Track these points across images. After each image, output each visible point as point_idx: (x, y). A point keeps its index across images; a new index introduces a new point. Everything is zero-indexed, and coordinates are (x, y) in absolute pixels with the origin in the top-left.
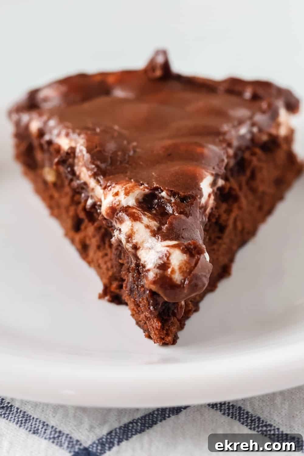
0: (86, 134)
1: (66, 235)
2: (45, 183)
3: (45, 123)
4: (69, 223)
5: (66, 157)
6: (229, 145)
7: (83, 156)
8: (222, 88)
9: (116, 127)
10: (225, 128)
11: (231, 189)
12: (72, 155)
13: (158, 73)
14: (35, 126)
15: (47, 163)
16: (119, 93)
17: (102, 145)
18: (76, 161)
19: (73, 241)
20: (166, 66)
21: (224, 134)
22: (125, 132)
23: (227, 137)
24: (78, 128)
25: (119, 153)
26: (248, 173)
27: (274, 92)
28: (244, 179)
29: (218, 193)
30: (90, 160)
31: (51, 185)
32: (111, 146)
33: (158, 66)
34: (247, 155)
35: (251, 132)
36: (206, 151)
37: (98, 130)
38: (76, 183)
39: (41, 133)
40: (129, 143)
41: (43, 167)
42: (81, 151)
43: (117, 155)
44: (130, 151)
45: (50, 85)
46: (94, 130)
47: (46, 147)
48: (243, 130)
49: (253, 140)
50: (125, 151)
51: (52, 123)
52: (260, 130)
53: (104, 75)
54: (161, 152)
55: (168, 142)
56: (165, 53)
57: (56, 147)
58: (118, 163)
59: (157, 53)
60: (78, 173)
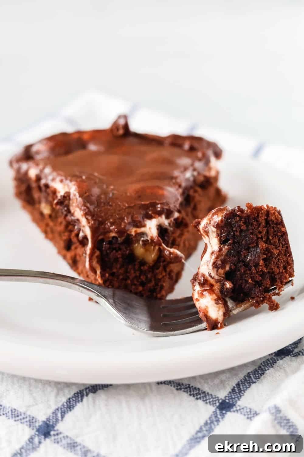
0: (76, 181)
1: (59, 253)
2: (42, 214)
3: (41, 171)
4: (62, 244)
5: (63, 199)
6: (180, 186)
7: (77, 199)
8: (167, 142)
9: (96, 174)
10: (176, 173)
11: (183, 218)
12: (68, 198)
13: (121, 132)
14: (33, 173)
15: (43, 200)
16: (93, 147)
17: (89, 190)
18: (71, 202)
19: (65, 257)
20: (126, 127)
21: (176, 178)
22: (104, 178)
23: (178, 180)
24: (69, 176)
25: (103, 196)
26: (192, 205)
27: (205, 145)
28: (189, 210)
29: (174, 222)
30: (82, 203)
31: (47, 217)
32: (96, 191)
33: (121, 126)
34: (191, 193)
35: (193, 176)
36: (165, 193)
37: (84, 177)
38: (69, 218)
39: (38, 179)
40: (107, 187)
41: (40, 202)
42: (75, 195)
43: (101, 198)
44: (109, 194)
45: (41, 141)
46: (81, 177)
47: (43, 189)
48: (188, 174)
49: (195, 181)
50: (105, 193)
51: (47, 170)
52: (199, 174)
53: (80, 133)
54: (133, 194)
55: (137, 186)
56: (125, 117)
57: (52, 189)
58: (102, 205)
59: (120, 117)
60: (72, 211)
